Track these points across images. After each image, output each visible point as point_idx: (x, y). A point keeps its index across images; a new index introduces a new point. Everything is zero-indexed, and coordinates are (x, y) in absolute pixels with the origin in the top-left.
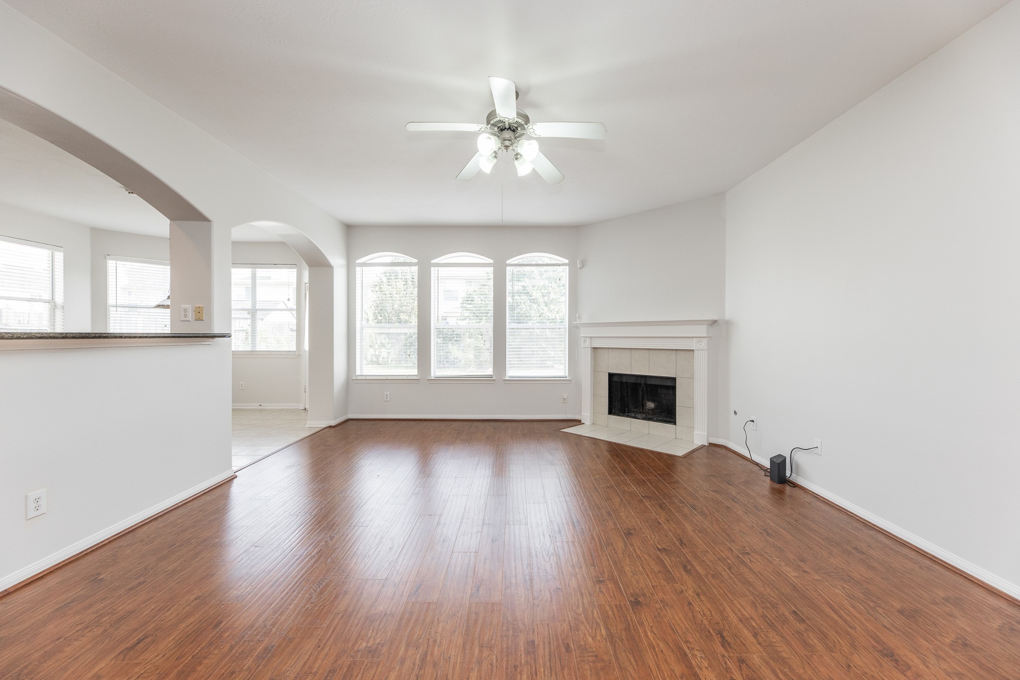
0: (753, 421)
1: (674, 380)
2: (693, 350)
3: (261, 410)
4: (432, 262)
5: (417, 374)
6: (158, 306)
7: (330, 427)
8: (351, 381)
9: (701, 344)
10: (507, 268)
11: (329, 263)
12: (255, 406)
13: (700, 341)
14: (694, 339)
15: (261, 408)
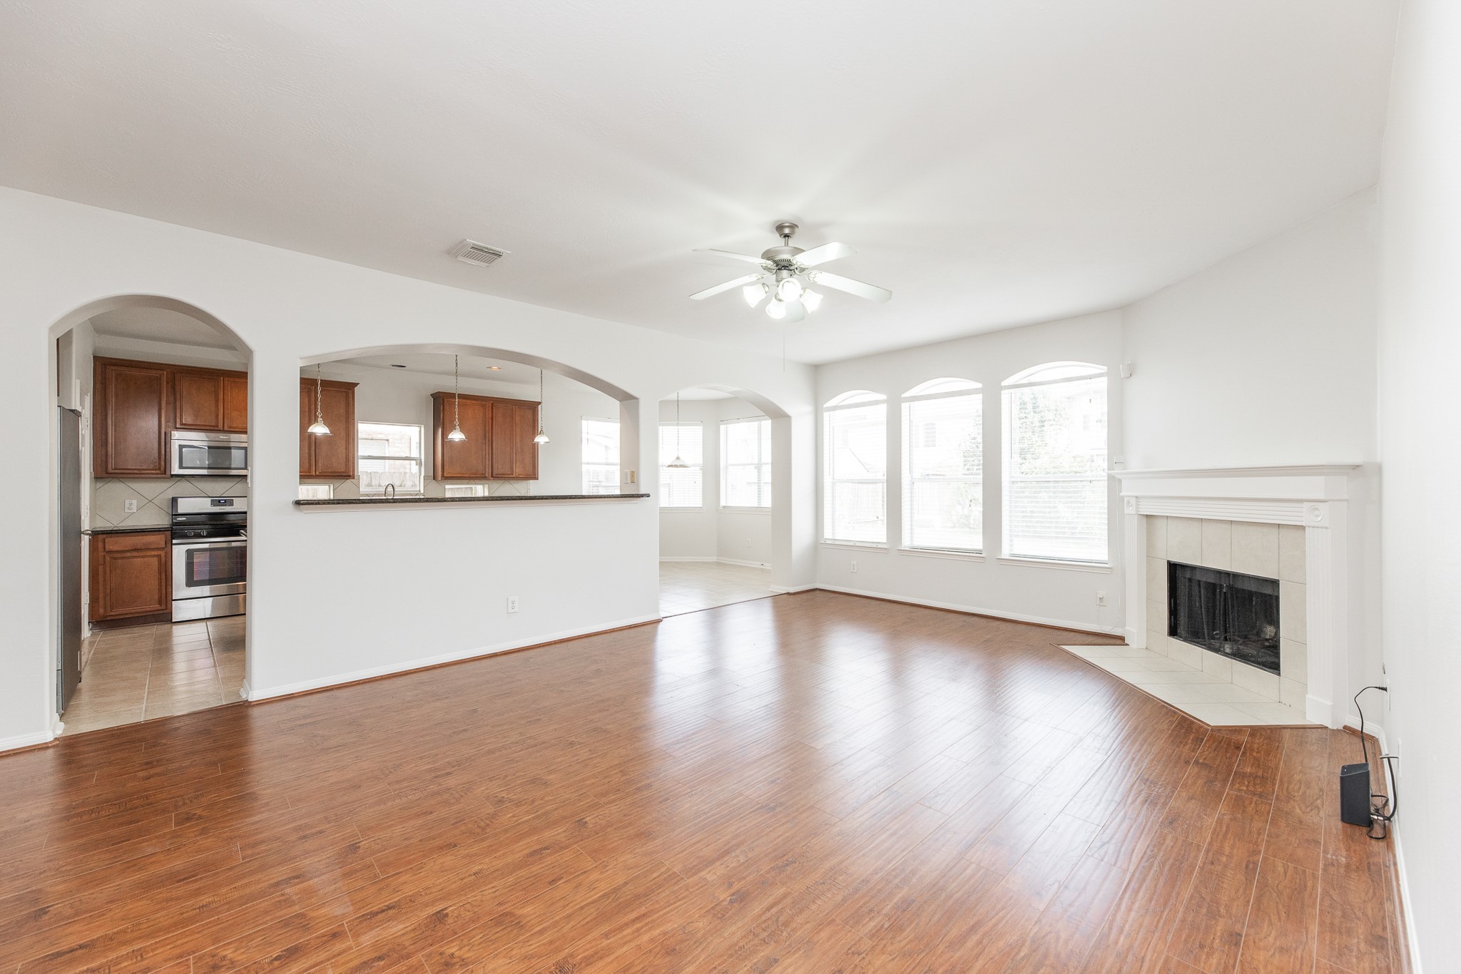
0: (1385, 689)
1: (1275, 583)
2: (1303, 528)
3: (763, 570)
4: (903, 396)
5: (885, 541)
6: (669, 466)
7: (788, 594)
8: (818, 546)
9: (1317, 516)
10: (1003, 392)
11: (784, 412)
12: (757, 564)
13: (1317, 509)
14: (1306, 505)
15: (762, 567)
